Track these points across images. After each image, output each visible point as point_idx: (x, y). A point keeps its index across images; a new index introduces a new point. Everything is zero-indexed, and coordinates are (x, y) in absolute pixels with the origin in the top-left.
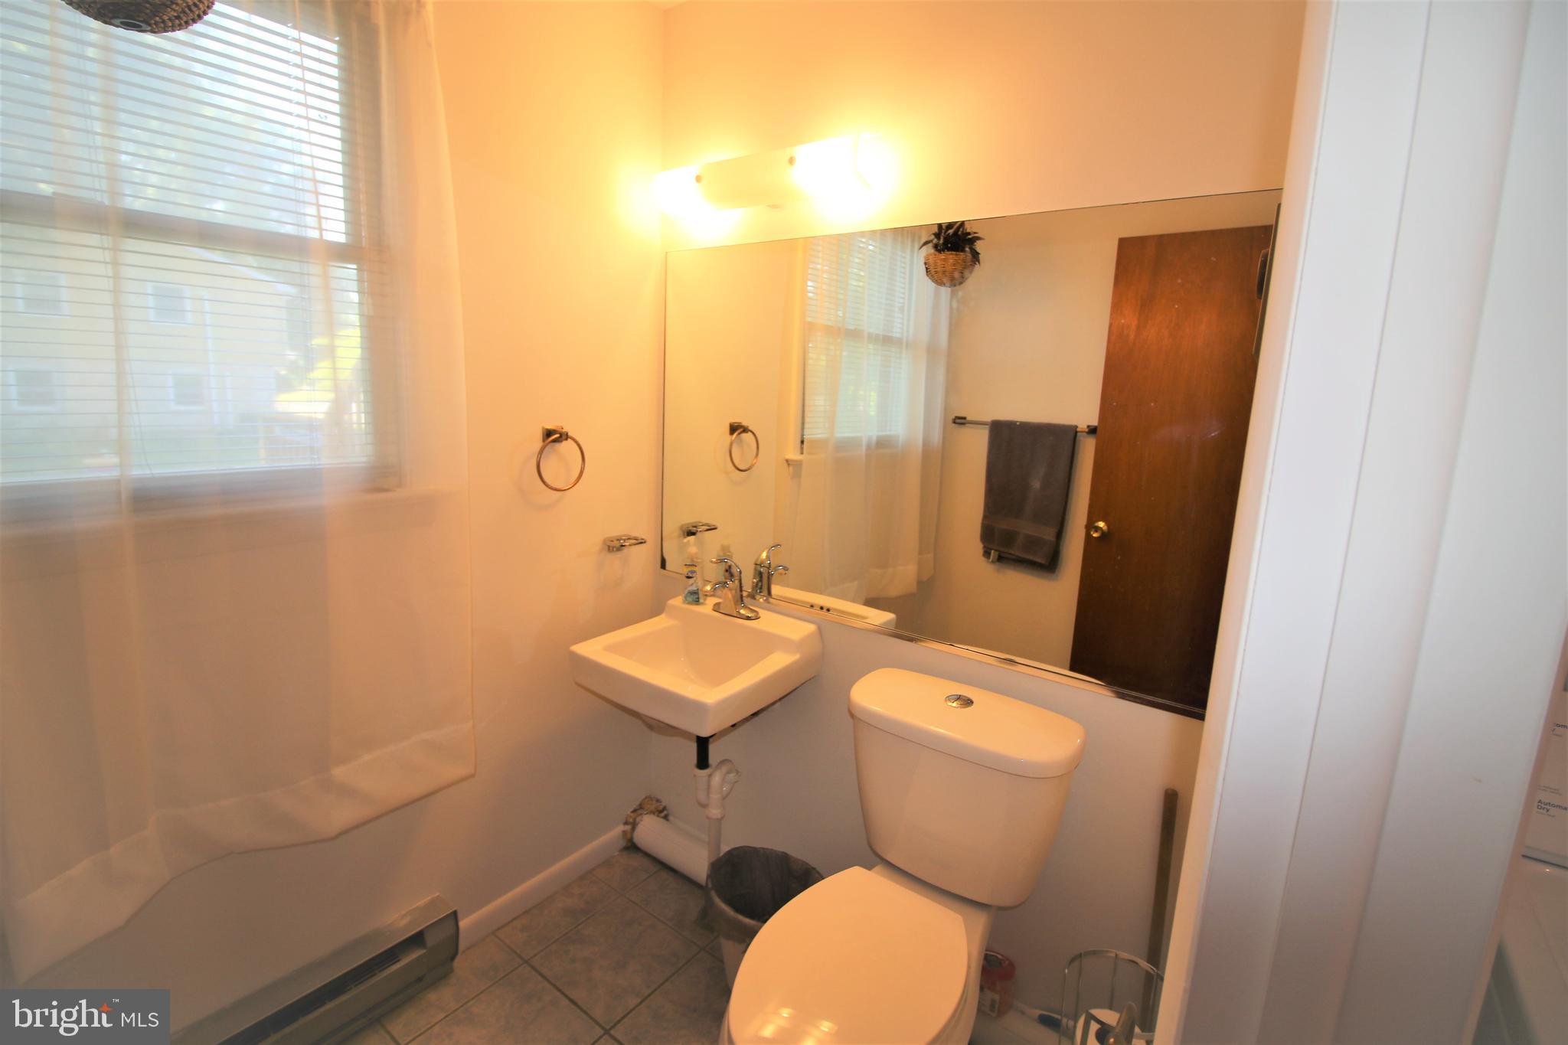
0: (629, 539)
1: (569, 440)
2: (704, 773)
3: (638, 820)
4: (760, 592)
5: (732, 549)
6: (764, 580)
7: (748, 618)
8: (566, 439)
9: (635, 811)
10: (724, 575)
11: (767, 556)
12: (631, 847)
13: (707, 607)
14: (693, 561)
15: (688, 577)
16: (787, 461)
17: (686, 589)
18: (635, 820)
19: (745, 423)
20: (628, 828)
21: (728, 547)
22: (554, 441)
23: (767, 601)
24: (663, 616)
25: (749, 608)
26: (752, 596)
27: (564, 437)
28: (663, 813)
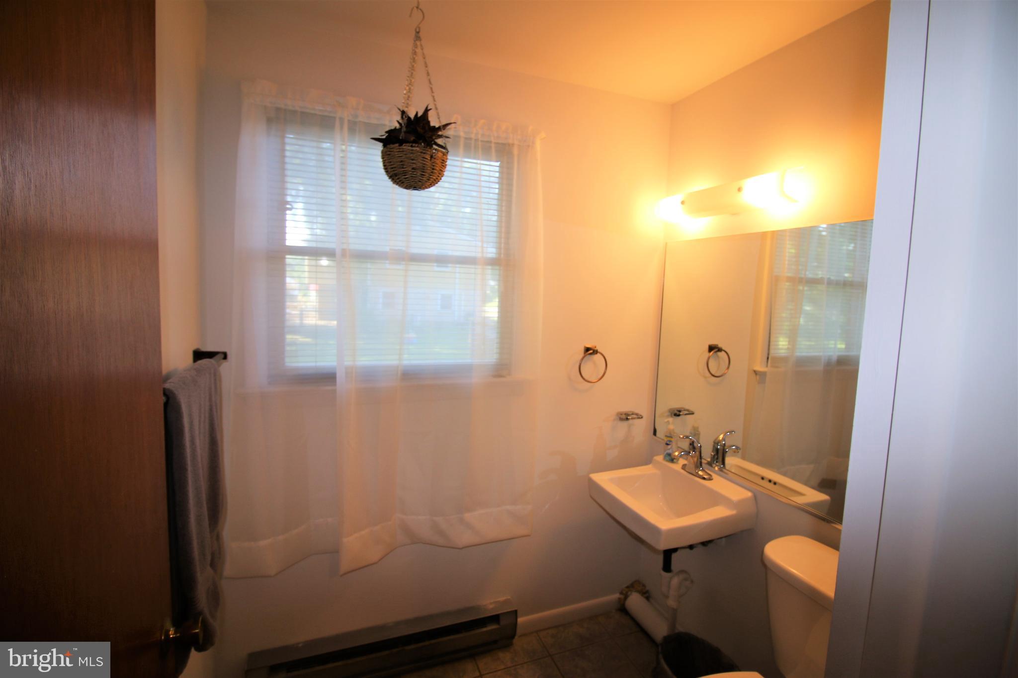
0: (632, 414)
1: (598, 354)
2: (668, 575)
3: (629, 593)
4: (717, 462)
5: (700, 430)
6: (720, 455)
7: (704, 479)
8: (597, 354)
9: (627, 587)
10: (689, 447)
11: (723, 438)
12: (623, 609)
13: (677, 467)
14: (670, 434)
15: (667, 444)
16: (755, 371)
17: (665, 451)
18: (627, 592)
19: (720, 346)
20: (622, 597)
21: (698, 428)
22: (591, 354)
23: (720, 469)
24: (650, 466)
25: (706, 472)
26: (710, 464)
27: (596, 352)
28: (646, 595)
